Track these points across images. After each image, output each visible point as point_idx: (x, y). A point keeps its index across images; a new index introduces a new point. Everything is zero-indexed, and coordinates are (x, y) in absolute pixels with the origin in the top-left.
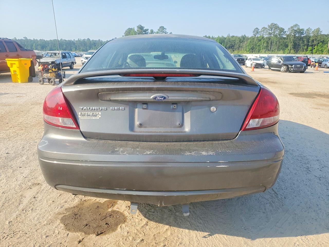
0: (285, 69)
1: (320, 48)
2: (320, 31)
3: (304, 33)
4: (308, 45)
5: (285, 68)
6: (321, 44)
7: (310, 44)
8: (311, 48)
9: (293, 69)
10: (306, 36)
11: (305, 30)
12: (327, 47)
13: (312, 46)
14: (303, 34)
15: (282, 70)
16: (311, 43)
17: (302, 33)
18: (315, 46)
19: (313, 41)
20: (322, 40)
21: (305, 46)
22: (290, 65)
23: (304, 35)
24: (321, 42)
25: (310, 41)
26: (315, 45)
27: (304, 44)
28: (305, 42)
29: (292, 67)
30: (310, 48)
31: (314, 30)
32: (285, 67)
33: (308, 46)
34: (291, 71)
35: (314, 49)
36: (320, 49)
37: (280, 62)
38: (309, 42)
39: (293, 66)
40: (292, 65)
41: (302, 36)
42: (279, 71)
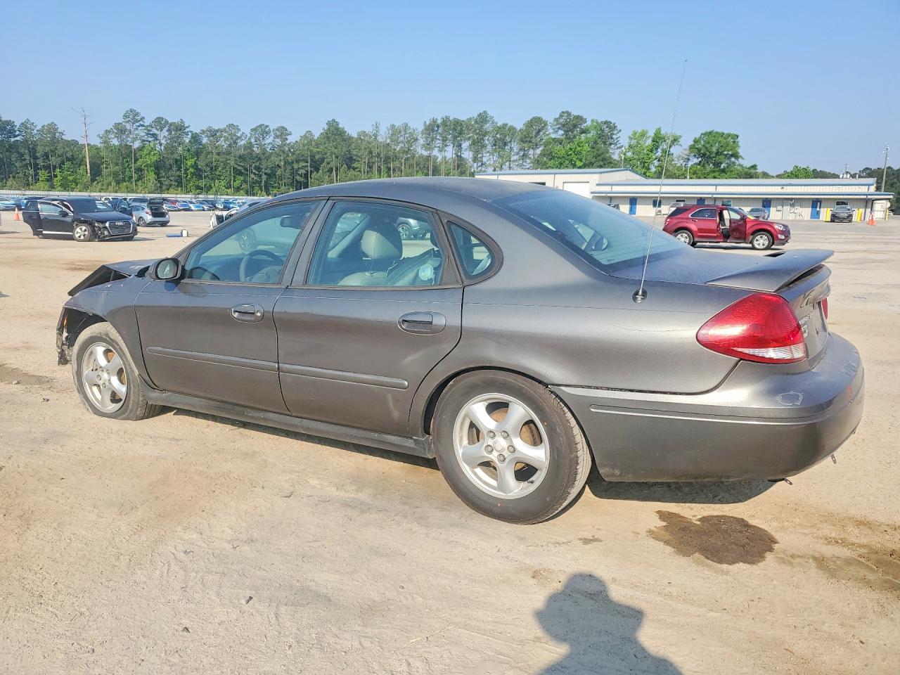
0: (86, 233)
1: (70, 175)
2: (59, 130)
3: (17, 133)
4: (36, 165)
5: (85, 230)
6: (68, 164)
7: (40, 162)
8: (46, 175)
9: (109, 232)
10: (25, 141)
11: (18, 124)
12: (85, 174)
13: (47, 168)
14: (16, 136)
15: (77, 236)
16: (44, 162)
17: (10, 132)
18: (54, 170)
19: (46, 156)
20: (68, 155)
21: (30, 168)
22: (98, 221)
23: (18, 138)
24: (68, 159)
25: (38, 155)
26: (55, 167)
27: (24, 163)
28: (27, 157)
29: (106, 227)
30: (43, 174)
31: (43, 127)
32: (84, 228)
33: (36, 168)
34: (104, 237)
35: (56, 176)
36: (71, 178)
37: (65, 215)
38: (36, 158)
39: (107, 225)
40: (103, 222)
41: (13, 140)
42: (71, 238)
